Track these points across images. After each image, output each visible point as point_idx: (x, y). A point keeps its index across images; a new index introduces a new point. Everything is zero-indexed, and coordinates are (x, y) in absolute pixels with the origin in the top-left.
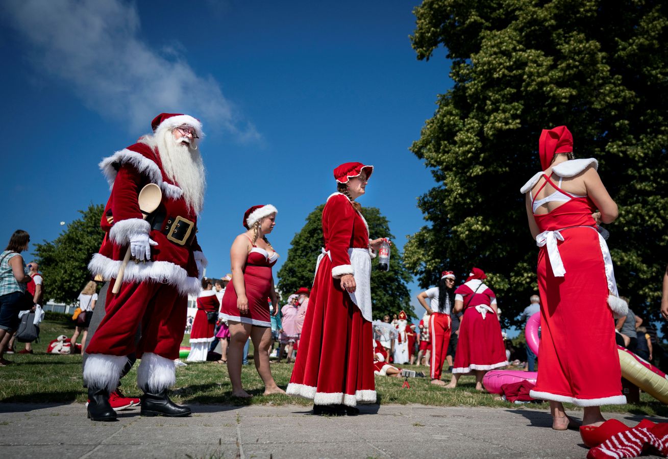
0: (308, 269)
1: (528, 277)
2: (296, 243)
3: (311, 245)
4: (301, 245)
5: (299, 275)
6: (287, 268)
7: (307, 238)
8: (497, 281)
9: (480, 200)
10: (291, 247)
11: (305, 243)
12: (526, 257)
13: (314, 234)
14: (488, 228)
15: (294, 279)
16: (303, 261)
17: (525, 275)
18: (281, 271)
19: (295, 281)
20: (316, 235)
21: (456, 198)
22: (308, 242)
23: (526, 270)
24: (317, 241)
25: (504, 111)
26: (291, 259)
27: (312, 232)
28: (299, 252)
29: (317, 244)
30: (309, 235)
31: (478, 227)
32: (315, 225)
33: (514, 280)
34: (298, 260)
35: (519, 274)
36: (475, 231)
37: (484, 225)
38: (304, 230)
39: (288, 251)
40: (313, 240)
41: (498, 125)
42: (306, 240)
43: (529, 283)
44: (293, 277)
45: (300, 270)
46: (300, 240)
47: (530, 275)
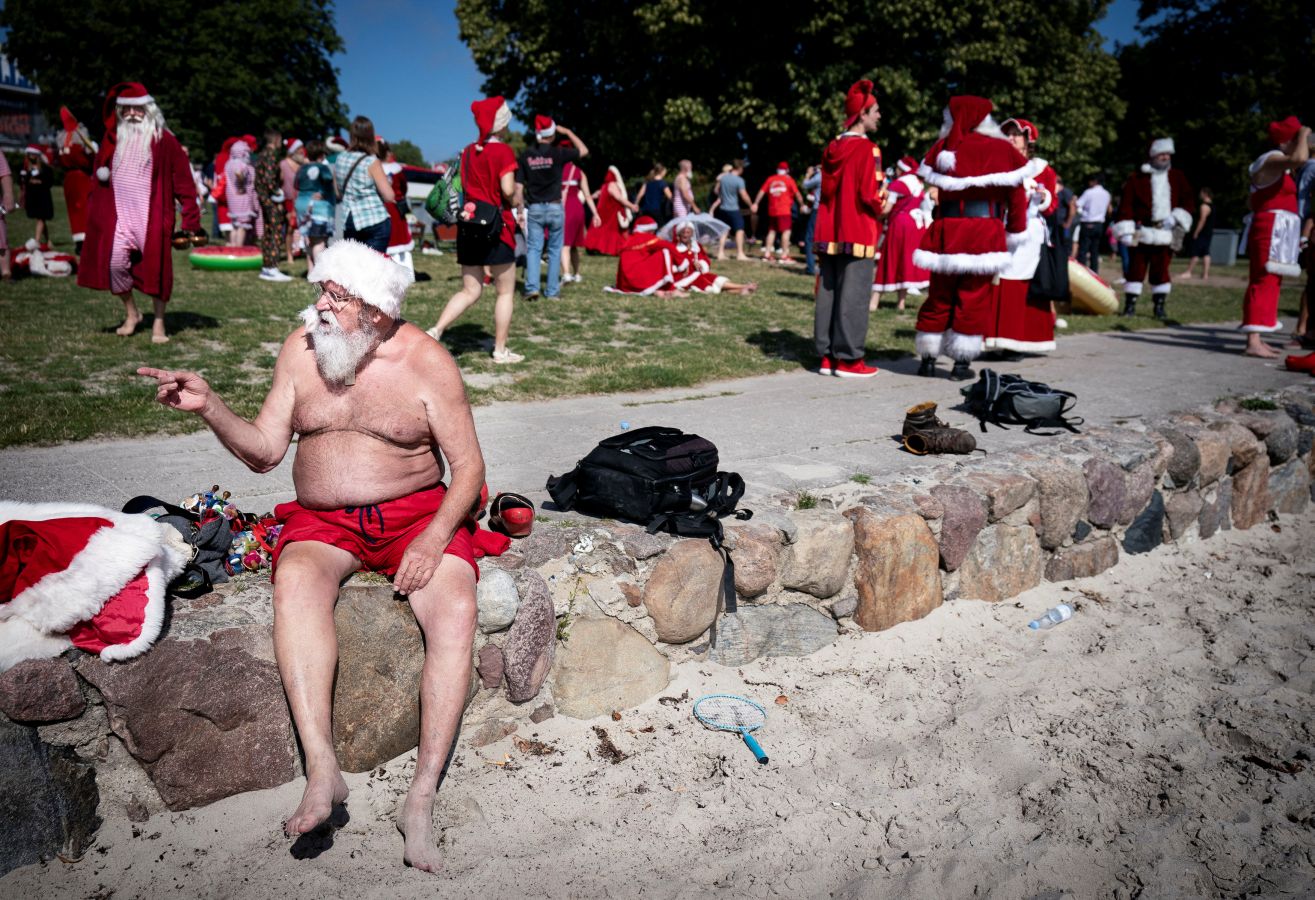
1: (751, 106)
8: (698, 111)
12: (748, 72)
17: (747, 102)
23: (749, 95)
33: (728, 109)
35: (735, 99)
43: (749, 116)
47: (754, 103)
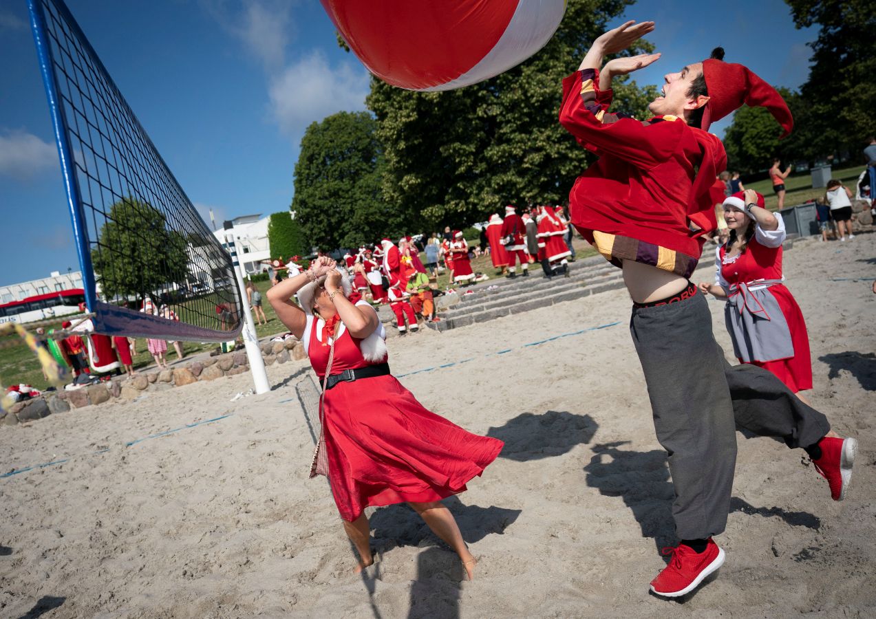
0: (317, 197)
2: (299, 173)
3: (313, 171)
4: (303, 175)
5: (311, 205)
6: (298, 201)
7: (307, 165)
9: (410, 162)
10: (295, 178)
11: (307, 171)
13: (313, 160)
14: (419, 180)
15: (308, 210)
16: (311, 190)
18: (293, 204)
19: (309, 212)
20: (314, 161)
21: (394, 165)
22: (310, 169)
24: (317, 167)
25: (406, 108)
26: (298, 191)
27: (311, 159)
28: (304, 182)
29: (318, 169)
30: (308, 163)
31: (413, 181)
32: (311, 152)
34: (306, 190)
36: (412, 184)
37: (417, 178)
38: (301, 158)
39: (293, 183)
40: (313, 166)
41: (404, 120)
42: (307, 169)
44: (306, 208)
45: (311, 200)
46: (301, 170)
